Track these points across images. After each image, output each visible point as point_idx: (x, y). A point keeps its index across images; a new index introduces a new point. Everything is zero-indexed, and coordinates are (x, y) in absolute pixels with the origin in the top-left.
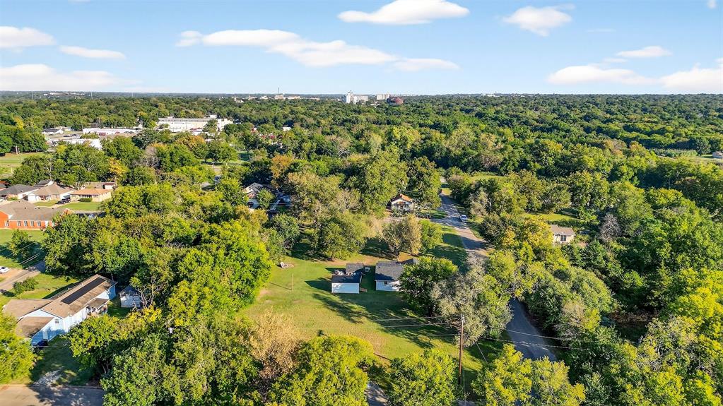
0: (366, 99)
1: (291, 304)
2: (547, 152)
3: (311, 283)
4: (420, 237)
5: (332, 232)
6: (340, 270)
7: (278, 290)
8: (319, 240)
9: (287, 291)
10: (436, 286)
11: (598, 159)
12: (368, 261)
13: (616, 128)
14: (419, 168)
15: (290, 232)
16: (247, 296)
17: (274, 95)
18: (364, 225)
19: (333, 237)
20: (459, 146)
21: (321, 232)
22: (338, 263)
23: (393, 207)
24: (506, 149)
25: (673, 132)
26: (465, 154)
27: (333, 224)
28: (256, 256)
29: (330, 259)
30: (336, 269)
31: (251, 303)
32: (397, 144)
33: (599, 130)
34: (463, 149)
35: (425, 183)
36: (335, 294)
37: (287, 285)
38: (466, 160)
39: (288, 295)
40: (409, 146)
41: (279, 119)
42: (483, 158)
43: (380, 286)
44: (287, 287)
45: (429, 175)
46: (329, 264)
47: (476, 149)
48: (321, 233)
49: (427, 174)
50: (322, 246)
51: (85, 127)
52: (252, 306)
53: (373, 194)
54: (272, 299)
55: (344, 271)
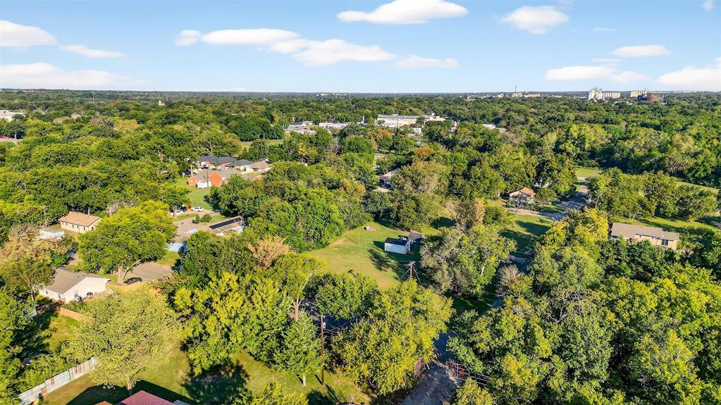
0: (618, 95)
1: (349, 252)
6: (405, 237)
7: (349, 243)
9: (354, 245)
17: (512, 93)
18: (436, 203)
23: (511, 199)
26: (648, 156)
29: (409, 230)
32: (573, 143)
34: (649, 151)
36: (386, 252)
38: (648, 162)
39: (352, 247)
40: (587, 146)
41: (487, 116)
42: (667, 161)
44: (357, 242)
47: (667, 151)
51: (322, 121)
52: (323, 249)
54: (340, 247)
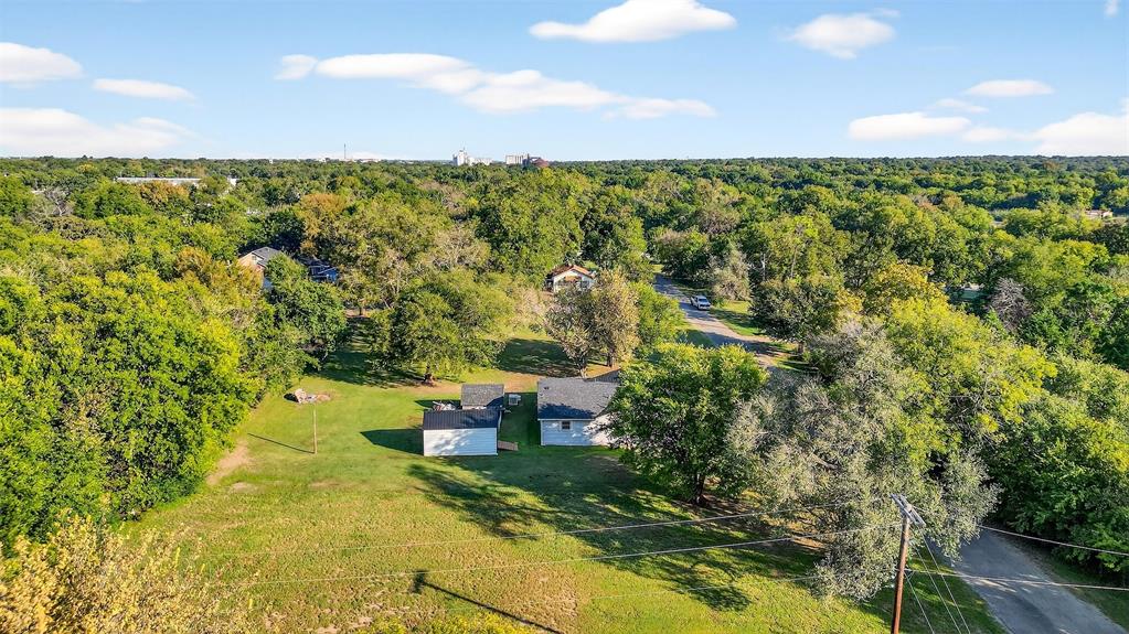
1: (306, 492)
2: (816, 204)
3: (376, 437)
4: (636, 320)
5: (426, 312)
6: (448, 402)
7: (277, 456)
8: (392, 333)
9: (302, 457)
10: (747, 410)
11: (909, 212)
12: (514, 383)
13: (904, 181)
14: (603, 216)
15: (322, 318)
16: (171, 471)
18: (502, 296)
19: (427, 324)
20: (660, 201)
21: (400, 315)
22: (444, 391)
23: (557, 289)
24: (743, 201)
25: (995, 186)
26: (675, 211)
27: (427, 294)
28: (198, 357)
29: (425, 380)
30: (438, 401)
31: (188, 491)
33: (879, 186)
34: (668, 205)
35: (617, 243)
36: (434, 459)
37: (303, 443)
39: (301, 467)
42: (707, 217)
43: (552, 432)
44: (303, 446)
45: (624, 227)
46: (423, 392)
47: (692, 202)
48: (398, 318)
49: (620, 225)
50: (401, 349)
52: (188, 503)
53: (517, 249)
54: (253, 479)
55: (457, 404)
